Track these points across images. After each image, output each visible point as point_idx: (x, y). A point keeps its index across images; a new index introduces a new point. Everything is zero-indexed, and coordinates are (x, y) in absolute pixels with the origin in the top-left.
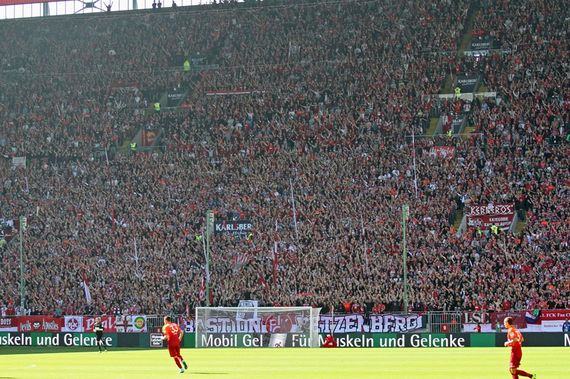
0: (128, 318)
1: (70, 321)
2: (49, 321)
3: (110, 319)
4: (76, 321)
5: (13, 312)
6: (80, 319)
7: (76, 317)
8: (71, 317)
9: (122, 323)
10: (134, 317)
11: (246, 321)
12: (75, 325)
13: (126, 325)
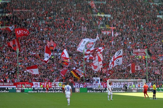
0: (56, 83)
1: (35, 84)
2: (28, 84)
3: (50, 83)
4: (37, 84)
5: (14, 81)
6: (39, 83)
7: (37, 83)
8: (35, 83)
9: (54, 85)
10: (58, 83)
11: (96, 84)
12: (37, 85)
13: (55, 85)
